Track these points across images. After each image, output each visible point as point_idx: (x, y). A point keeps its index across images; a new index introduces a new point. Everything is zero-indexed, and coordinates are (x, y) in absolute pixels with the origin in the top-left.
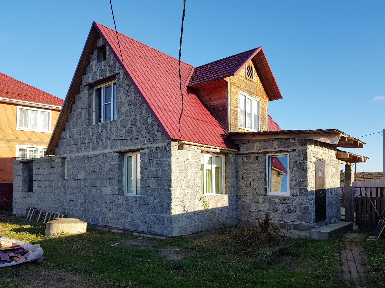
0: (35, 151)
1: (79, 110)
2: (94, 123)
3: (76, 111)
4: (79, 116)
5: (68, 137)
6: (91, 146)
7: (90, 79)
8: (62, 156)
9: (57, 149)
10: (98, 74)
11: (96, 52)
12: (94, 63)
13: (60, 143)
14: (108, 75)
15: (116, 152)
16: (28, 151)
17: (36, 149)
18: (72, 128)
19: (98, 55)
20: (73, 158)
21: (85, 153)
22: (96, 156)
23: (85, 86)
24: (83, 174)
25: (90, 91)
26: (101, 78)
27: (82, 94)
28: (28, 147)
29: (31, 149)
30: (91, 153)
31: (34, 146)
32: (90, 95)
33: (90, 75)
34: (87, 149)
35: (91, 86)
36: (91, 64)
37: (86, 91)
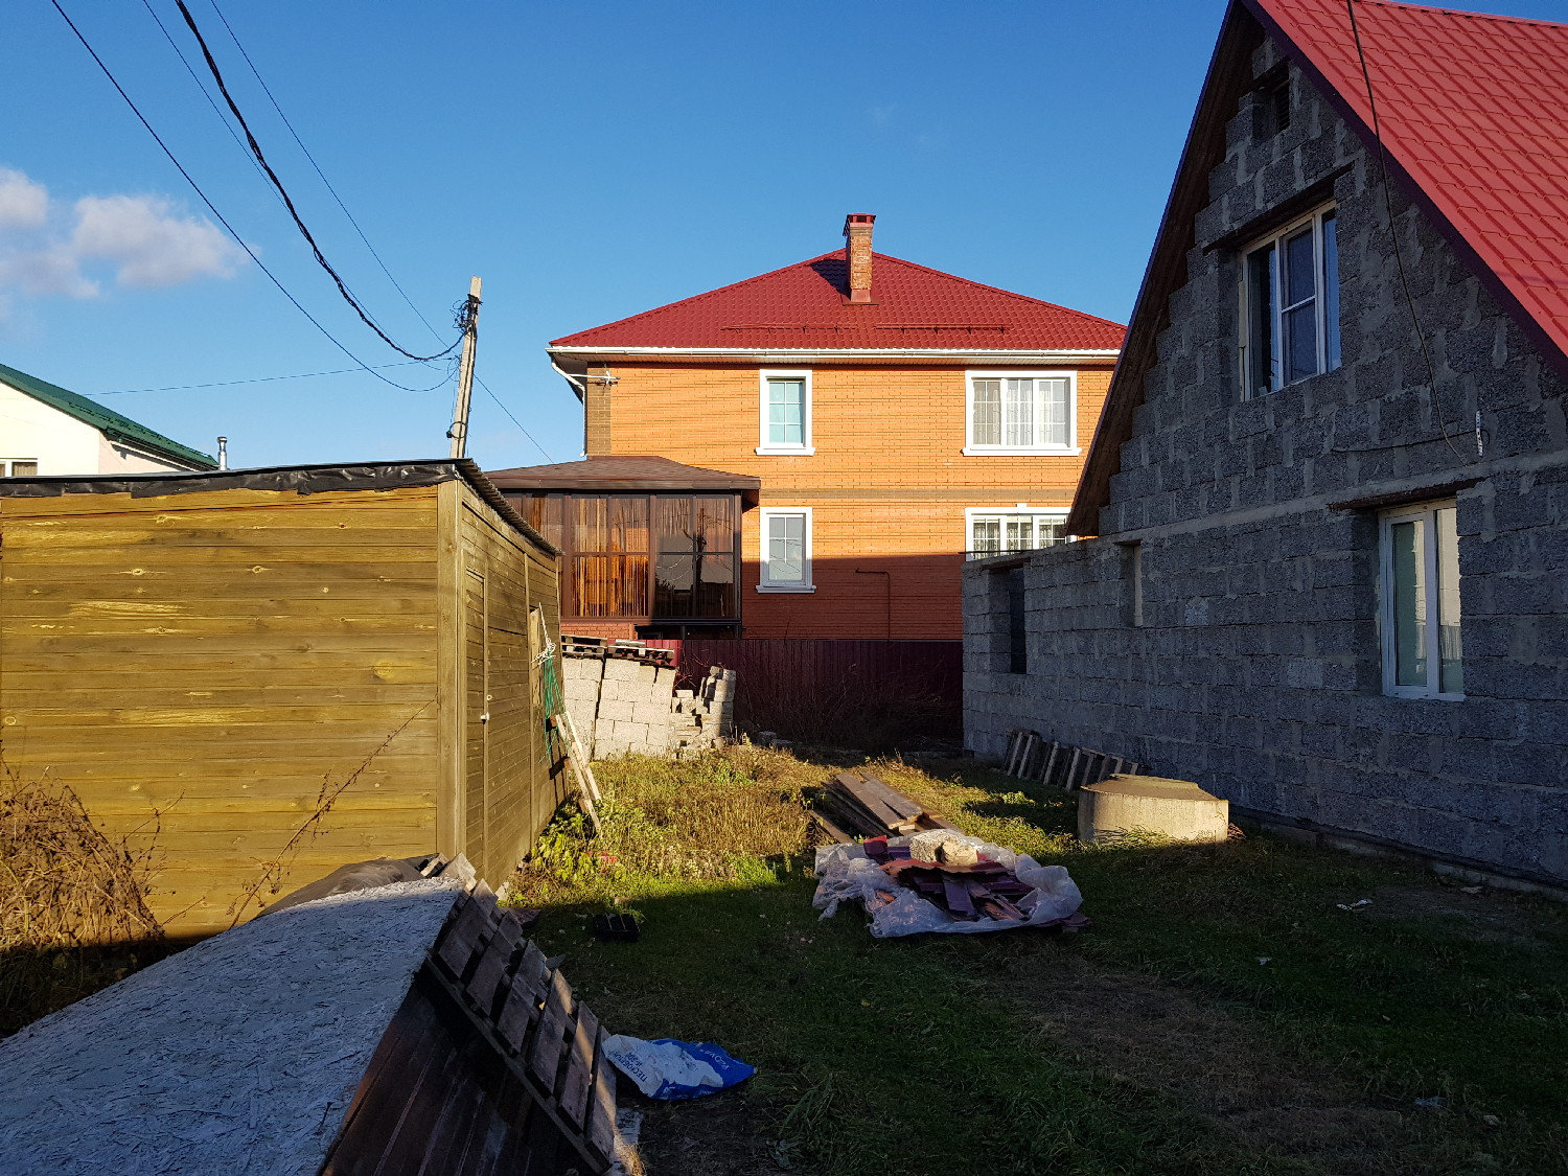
0: (1024, 525)
1: (1184, 351)
2: (1246, 395)
3: (1174, 358)
4: (1186, 374)
5: (1145, 461)
6: (1235, 491)
7: (1225, 217)
8: (1124, 537)
9: (1103, 511)
10: (1260, 192)
11: (1247, 106)
12: (1239, 149)
13: (1116, 489)
14: (1300, 185)
15: (1340, 507)
16: (1003, 527)
17: (1027, 520)
18: (1158, 425)
19: (1256, 112)
20: (1167, 544)
21: (1213, 522)
22: (1254, 530)
23: (1206, 250)
24: (1204, 604)
25: (1227, 267)
26: (1271, 206)
27: (1196, 285)
28: (1001, 514)
29: (1013, 520)
30: (1236, 518)
31: (1022, 508)
32: (1228, 283)
33: (1225, 199)
34: (1221, 503)
35: (1229, 246)
36: (1228, 159)
37: (1211, 269)
